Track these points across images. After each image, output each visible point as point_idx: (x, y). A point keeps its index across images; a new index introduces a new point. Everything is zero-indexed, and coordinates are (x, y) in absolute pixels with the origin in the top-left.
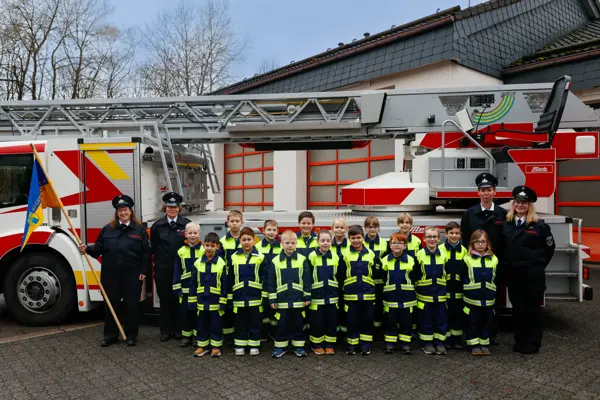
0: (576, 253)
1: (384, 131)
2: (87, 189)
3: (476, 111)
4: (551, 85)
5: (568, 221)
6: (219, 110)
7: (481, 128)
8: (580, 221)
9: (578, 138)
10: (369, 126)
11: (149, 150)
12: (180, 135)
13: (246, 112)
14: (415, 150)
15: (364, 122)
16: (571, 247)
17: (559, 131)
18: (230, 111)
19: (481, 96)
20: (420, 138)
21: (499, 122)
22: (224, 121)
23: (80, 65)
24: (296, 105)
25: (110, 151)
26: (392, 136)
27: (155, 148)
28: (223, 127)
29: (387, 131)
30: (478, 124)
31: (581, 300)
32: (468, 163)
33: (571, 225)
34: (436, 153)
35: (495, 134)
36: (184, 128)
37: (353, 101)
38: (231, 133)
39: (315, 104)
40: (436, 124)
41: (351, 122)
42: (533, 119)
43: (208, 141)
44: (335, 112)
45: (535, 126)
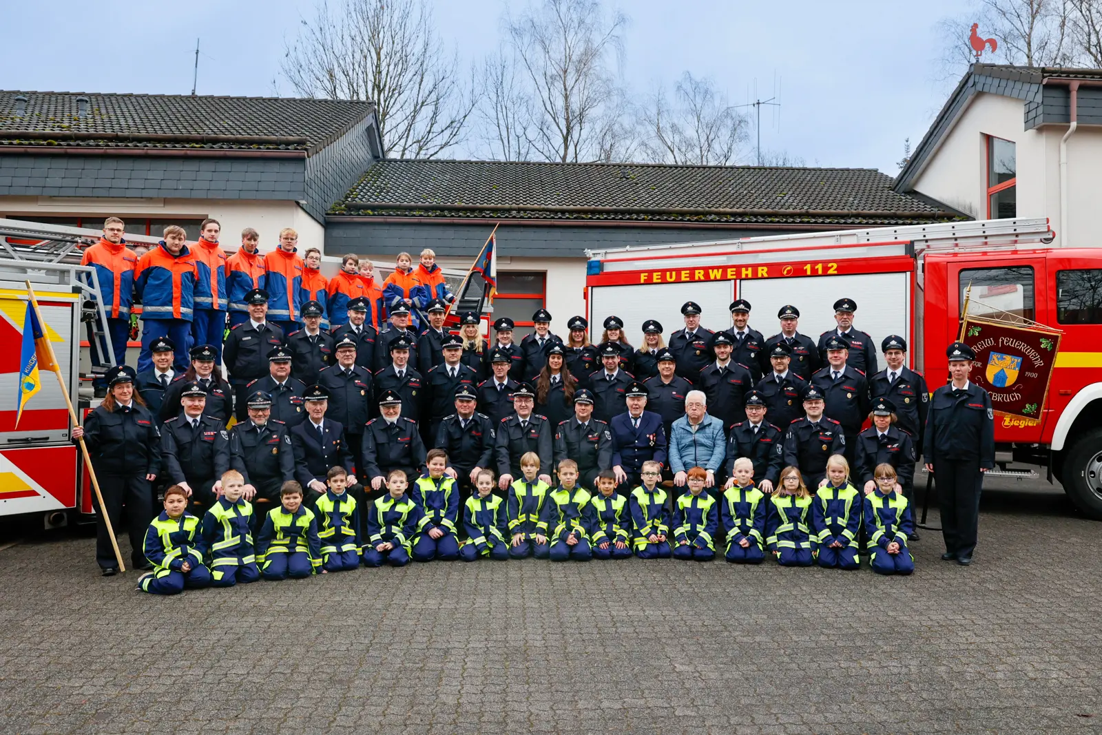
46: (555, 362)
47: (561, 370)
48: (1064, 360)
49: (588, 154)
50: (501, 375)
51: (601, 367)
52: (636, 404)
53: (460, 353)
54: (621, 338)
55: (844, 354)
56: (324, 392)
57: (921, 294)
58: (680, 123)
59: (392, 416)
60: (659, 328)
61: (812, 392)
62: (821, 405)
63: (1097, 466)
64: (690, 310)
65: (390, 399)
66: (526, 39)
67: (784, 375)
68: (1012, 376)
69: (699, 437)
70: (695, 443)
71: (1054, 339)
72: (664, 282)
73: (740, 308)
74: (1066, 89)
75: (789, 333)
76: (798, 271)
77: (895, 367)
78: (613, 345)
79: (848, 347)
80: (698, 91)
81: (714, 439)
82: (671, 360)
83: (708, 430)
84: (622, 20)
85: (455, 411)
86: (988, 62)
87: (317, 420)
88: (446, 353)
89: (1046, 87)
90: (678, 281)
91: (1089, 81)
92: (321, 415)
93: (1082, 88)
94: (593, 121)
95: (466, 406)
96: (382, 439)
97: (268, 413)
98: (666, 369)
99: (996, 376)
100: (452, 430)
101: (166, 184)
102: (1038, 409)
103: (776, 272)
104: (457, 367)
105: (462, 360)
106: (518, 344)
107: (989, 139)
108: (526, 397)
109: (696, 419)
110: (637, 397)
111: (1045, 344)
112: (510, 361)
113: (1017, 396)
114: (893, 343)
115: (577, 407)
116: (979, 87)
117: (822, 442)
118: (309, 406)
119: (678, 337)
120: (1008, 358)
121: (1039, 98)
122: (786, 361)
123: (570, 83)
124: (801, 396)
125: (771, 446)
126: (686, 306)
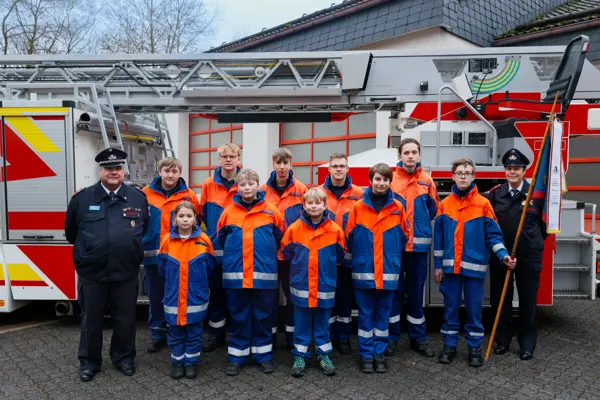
0: (589, 244)
1: (368, 100)
2: (8, 164)
3: (476, 78)
4: (562, 48)
5: (580, 206)
6: (172, 72)
7: (481, 97)
8: (595, 206)
9: (591, 110)
10: (351, 93)
11: (85, 117)
12: (126, 101)
13: (205, 74)
14: (405, 123)
15: (345, 87)
16: (582, 236)
17: (573, 103)
18: (187, 73)
19: (481, 60)
20: (410, 109)
21: (503, 91)
22: (179, 85)
23: (34, 33)
24: (264, 67)
25: (36, 118)
26: (377, 106)
27: (91, 115)
28: (178, 93)
29: (372, 100)
30: (478, 93)
31: (593, 297)
32: (466, 139)
33: (582, 211)
34: (429, 126)
35: (498, 105)
36: (131, 93)
37: (332, 64)
38: (188, 99)
39: (288, 66)
40: (428, 92)
41: (330, 87)
42: (542, 88)
43: (161, 108)
44: (312, 76)
45: (543, 96)
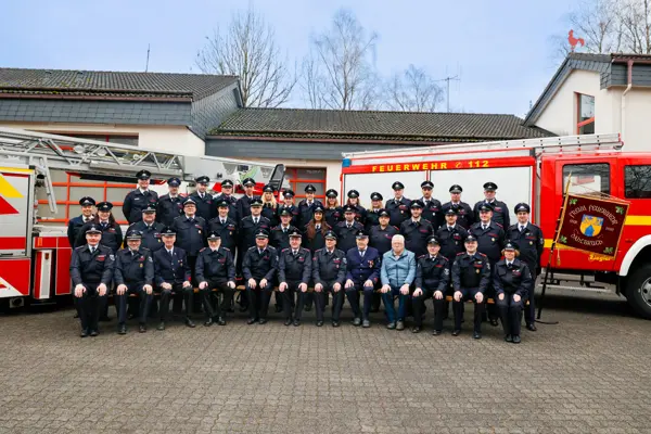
3: (240, 174)
11: (40, 176)
13: (101, 154)
18: (90, 152)
19: (243, 166)
22: (85, 158)
25: (5, 174)
28: (84, 162)
37: (176, 158)
38: (91, 168)
39: (153, 156)
41: (177, 171)
44: (162, 162)
46: (318, 216)
47: (321, 221)
48: (630, 220)
49: (356, 107)
50: (285, 223)
51: (344, 219)
52: (362, 243)
53: (260, 210)
54: (357, 203)
55: (489, 214)
56: (173, 231)
57: (539, 181)
58: (407, 92)
59: (215, 246)
60: (380, 198)
61: (470, 237)
62: (476, 245)
63: (649, 286)
64: (398, 187)
65: (213, 236)
66: (324, 47)
67: (453, 226)
68: (597, 230)
69: (400, 264)
70: (397, 267)
71: (625, 207)
72: (386, 171)
73: (427, 186)
74: (625, 65)
75: (456, 201)
76: (465, 165)
77: (523, 222)
78: (352, 206)
79: (492, 210)
80: (417, 75)
81: (409, 264)
82: (387, 216)
83: (405, 259)
84: (375, 36)
85: (255, 244)
86: (578, 52)
87: (169, 247)
88: (252, 210)
89: (614, 64)
90: (394, 171)
91: (639, 61)
92: (171, 244)
93: (634, 65)
94: (359, 90)
95: (262, 242)
96: (208, 259)
97: (139, 243)
98: (384, 221)
99: (587, 230)
100: (253, 255)
101: (116, 116)
102: (614, 251)
103: (451, 166)
104: (259, 218)
105: (262, 213)
106: (297, 205)
107: (579, 95)
108: (296, 237)
109: (398, 253)
110: (363, 239)
111: (618, 210)
112: (291, 215)
113: (600, 242)
114: (522, 207)
115: (327, 242)
116: (573, 66)
117: (476, 268)
118: (164, 239)
119: (391, 203)
120: (595, 219)
121: (609, 71)
122: (455, 218)
123: (347, 70)
124: (464, 239)
125: (442, 270)
126: (395, 184)
